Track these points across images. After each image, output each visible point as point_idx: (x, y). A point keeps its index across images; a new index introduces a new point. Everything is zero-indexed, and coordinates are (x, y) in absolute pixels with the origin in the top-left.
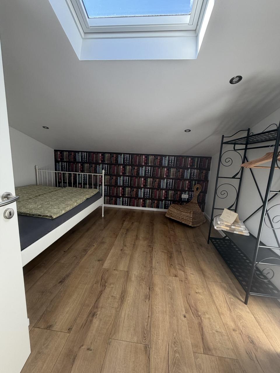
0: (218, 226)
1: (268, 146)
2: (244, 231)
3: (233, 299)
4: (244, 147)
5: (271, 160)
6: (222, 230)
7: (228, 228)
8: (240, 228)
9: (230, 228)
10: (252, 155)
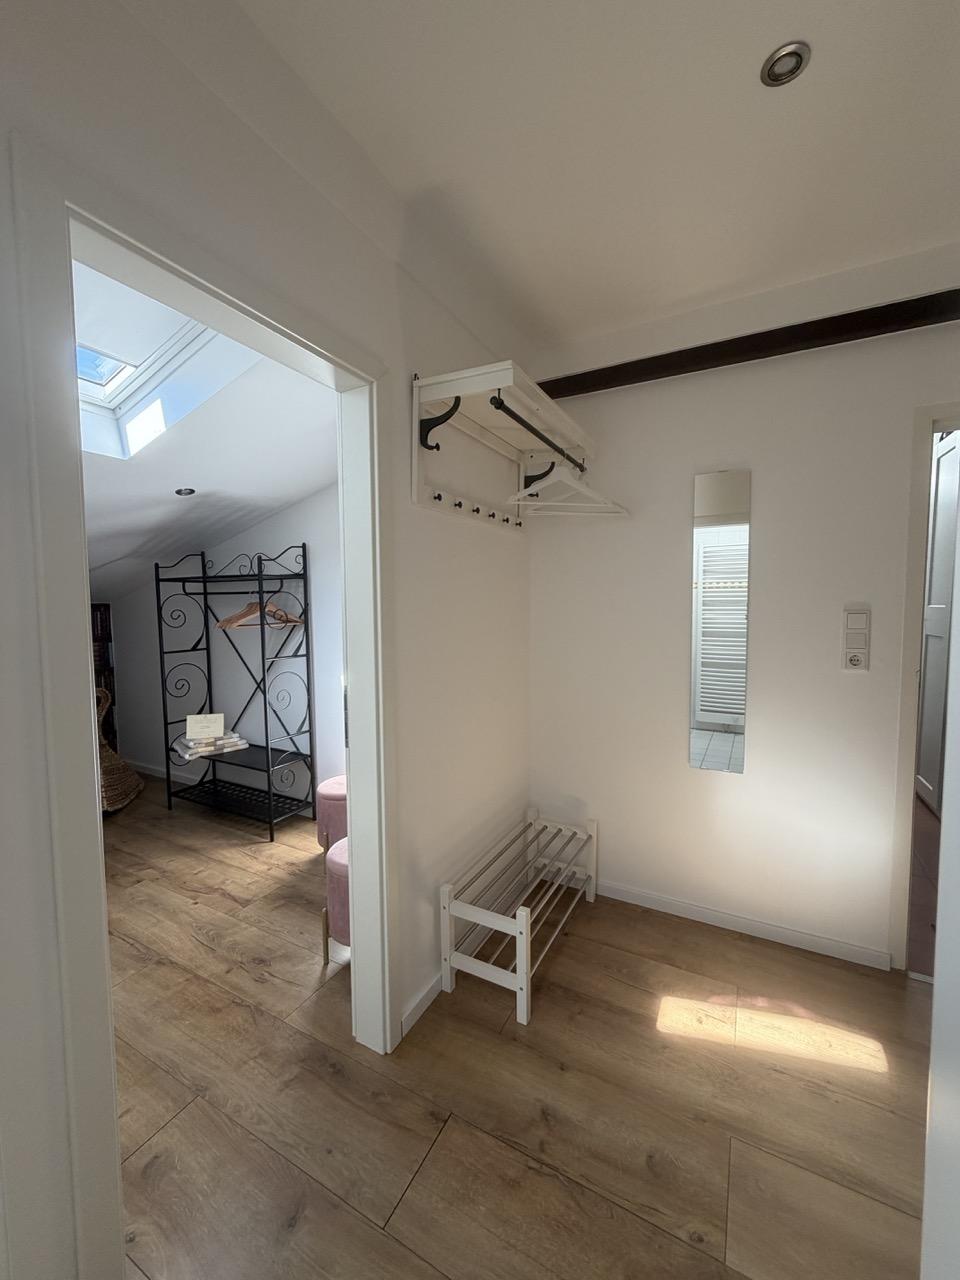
0: (190, 752)
2: (239, 743)
4: (201, 588)
5: (258, 614)
6: (202, 757)
7: (212, 748)
8: (232, 740)
9: (215, 745)
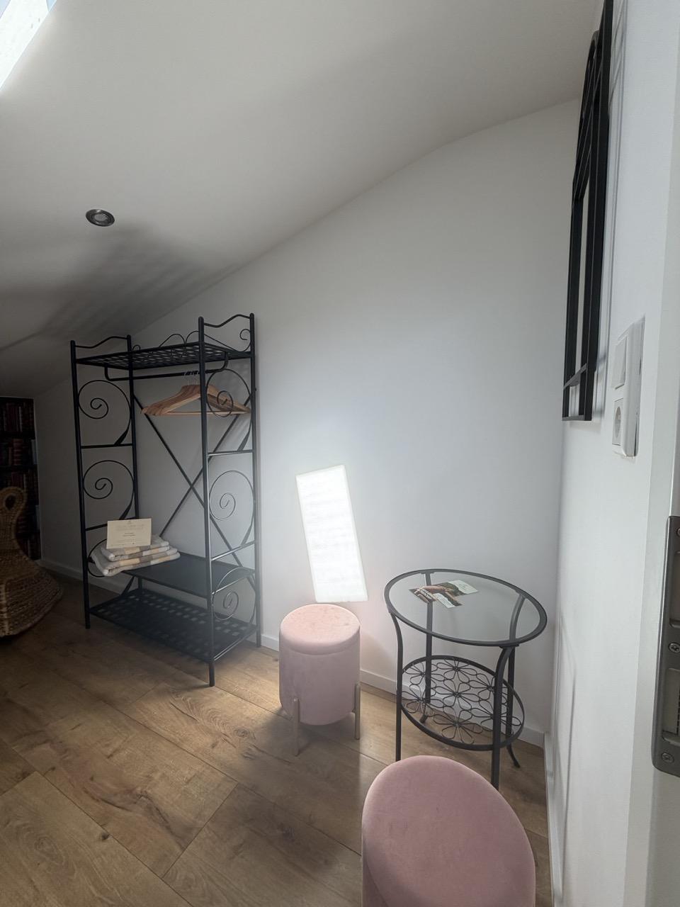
0: (111, 566)
1: (182, 374)
3: (189, 697)
4: (125, 374)
6: (123, 572)
7: (137, 561)
9: (140, 557)
10: (149, 392)
